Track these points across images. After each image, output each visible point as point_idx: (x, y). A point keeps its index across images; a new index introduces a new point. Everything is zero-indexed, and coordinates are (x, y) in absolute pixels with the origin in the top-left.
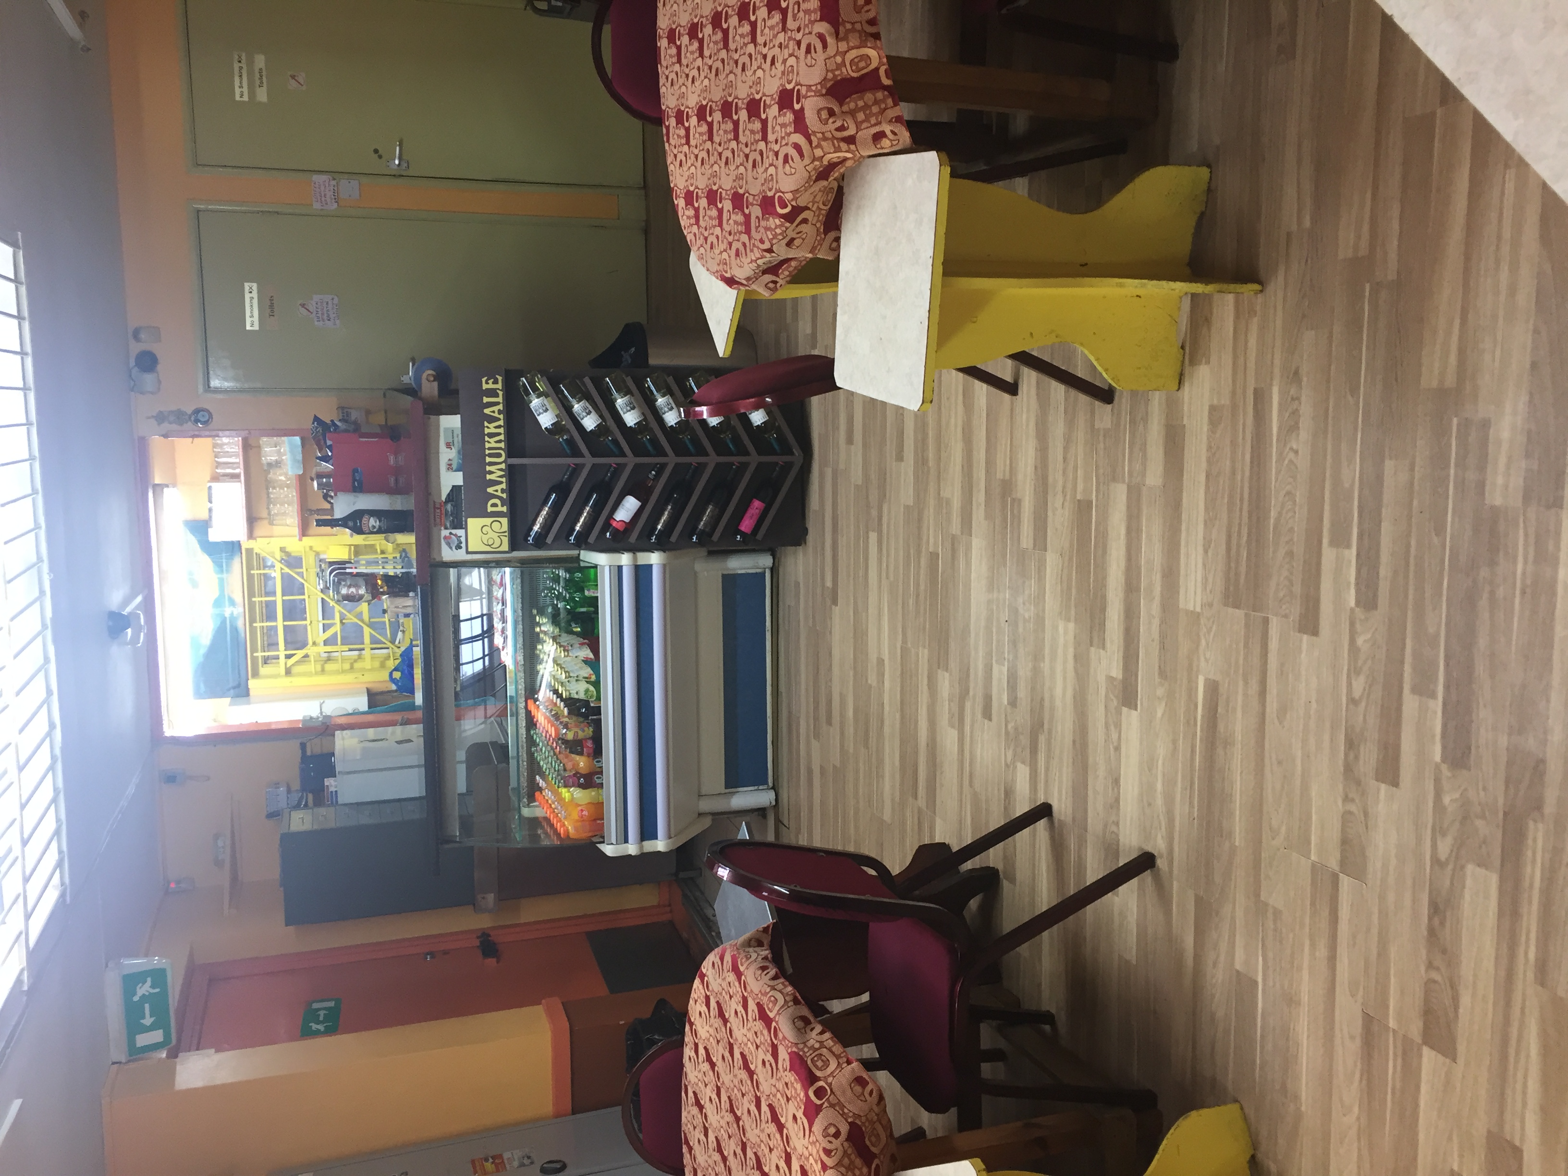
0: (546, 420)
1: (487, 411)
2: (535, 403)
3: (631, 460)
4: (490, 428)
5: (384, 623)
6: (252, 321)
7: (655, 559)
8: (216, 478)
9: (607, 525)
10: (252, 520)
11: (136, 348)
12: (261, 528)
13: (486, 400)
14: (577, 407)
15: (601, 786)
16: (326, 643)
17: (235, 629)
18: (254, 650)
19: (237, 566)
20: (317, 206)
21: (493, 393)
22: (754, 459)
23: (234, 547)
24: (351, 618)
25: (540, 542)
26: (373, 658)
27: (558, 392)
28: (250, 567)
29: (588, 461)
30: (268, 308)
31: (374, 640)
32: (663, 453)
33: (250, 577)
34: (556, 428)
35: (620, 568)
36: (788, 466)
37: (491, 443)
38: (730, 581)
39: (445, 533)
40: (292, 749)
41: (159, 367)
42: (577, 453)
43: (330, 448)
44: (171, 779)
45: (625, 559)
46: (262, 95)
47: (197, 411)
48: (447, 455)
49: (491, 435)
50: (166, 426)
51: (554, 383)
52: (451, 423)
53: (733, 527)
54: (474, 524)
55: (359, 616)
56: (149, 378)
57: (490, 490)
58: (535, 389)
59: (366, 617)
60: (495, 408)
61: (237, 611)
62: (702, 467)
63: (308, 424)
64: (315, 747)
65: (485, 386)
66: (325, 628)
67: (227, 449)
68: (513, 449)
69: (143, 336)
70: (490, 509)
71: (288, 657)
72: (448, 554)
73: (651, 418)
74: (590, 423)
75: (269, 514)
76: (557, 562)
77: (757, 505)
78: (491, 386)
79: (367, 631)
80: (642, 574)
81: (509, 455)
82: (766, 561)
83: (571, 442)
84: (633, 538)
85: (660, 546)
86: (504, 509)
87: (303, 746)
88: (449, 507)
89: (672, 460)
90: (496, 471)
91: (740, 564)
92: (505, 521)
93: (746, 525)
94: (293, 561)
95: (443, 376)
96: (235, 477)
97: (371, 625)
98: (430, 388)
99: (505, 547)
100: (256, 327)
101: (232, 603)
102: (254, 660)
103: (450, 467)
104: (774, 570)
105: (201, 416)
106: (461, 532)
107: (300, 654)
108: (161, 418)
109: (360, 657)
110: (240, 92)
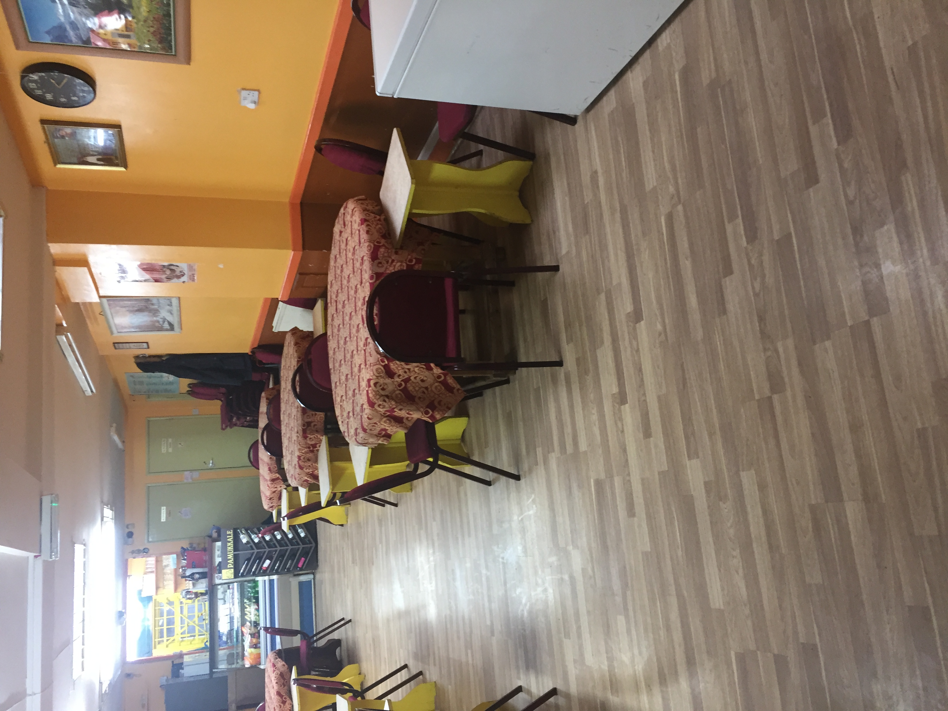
0: (244, 541)
1: (228, 540)
2: (242, 536)
3: (267, 550)
4: (229, 544)
5: (203, 625)
6: (163, 519)
7: (275, 577)
8: (145, 573)
9: (261, 568)
10: (157, 588)
11: (127, 530)
12: (161, 591)
13: (228, 537)
14: (253, 536)
15: (260, 647)
16: (182, 634)
17: (149, 630)
18: (155, 638)
19: (151, 605)
20: (185, 481)
21: (230, 535)
22: (301, 546)
23: (150, 598)
24: (191, 624)
25: (242, 576)
26: (199, 639)
27: (248, 533)
28: (155, 606)
29: (256, 551)
30: (169, 514)
31: (199, 631)
32: (276, 547)
33: (155, 610)
34: (248, 542)
35: (265, 581)
36: (311, 547)
37: (229, 548)
38: (301, 584)
39: (216, 575)
40: (169, 663)
41: (134, 536)
42: (253, 549)
43: (186, 556)
44: (128, 675)
45: (266, 578)
46: (170, 450)
47: (144, 549)
48: (217, 553)
49: (229, 546)
50: (134, 555)
51: (246, 530)
52: (219, 544)
53: (296, 566)
54: (224, 571)
55: (194, 622)
56: (130, 539)
57: (229, 561)
58: (242, 532)
59: (197, 622)
60: (231, 539)
61: (150, 624)
62: (287, 549)
63: (179, 550)
64: (177, 662)
65: (228, 533)
66: (182, 628)
67: (149, 562)
68: (235, 550)
69: (129, 527)
70: (229, 567)
71: (167, 640)
72: (217, 581)
73: (273, 537)
74: (256, 540)
75: (163, 585)
76: (249, 581)
77: (303, 559)
78: (229, 533)
79: (197, 628)
80: (271, 582)
81: (234, 551)
82: (311, 576)
83: (251, 546)
84: (268, 571)
85: (277, 573)
86: (232, 566)
87: (173, 662)
88: (218, 568)
89: (279, 548)
90: (230, 556)
91: (303, 578)
92: (233, 570)
93: (300, 565)
94: (171, 603)
95: (219, 531)
96: (152, 572)
97: (199, 626)
98: (215, 535)
99: (233, 577)
100: (165, 521)
101: (148, 620)
102: (155, 642)
103: (218, 557)
104: (314, 579)
105: (146, 551)
106: (220, 575)
107: (172, 638)
108: (133, 552)
109: (194, 639)
110: (164, 450)
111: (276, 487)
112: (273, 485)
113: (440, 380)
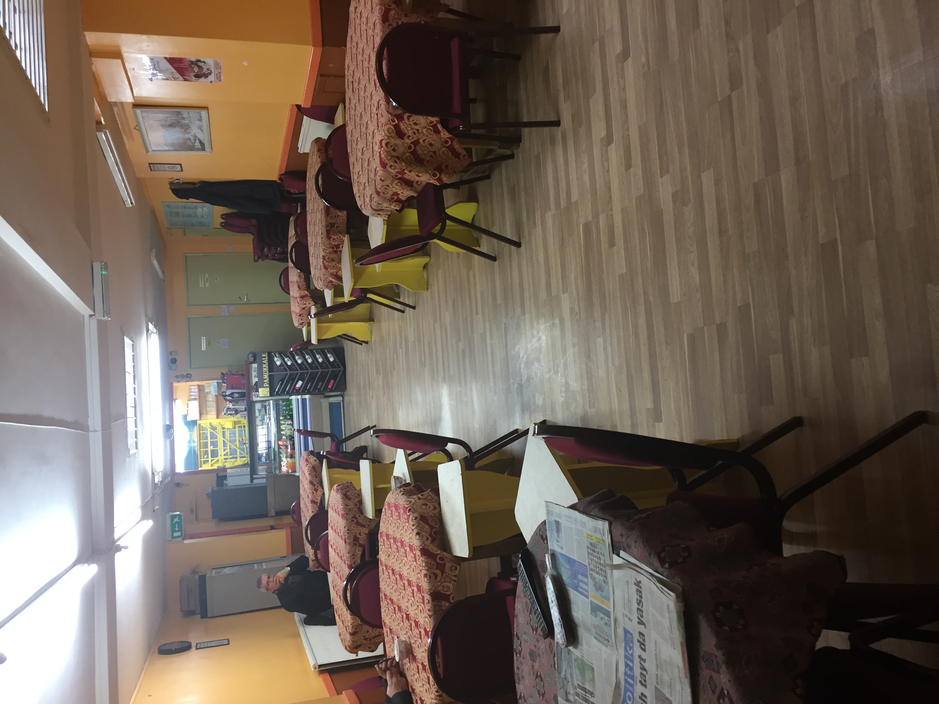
0: (278, 363)
1: (263, 362)
2: (276, 359)
3: (300, 372)
4: (264, 366)
5: (244, 448)
6: (204, 348)
7: (307, 397)
8: (190, 400)
9: (294, 388)
10: (201, 414)
11: (171, 357)
12: (204, 417)
13: (263, 359)
14: (286, 359)
15: (295, 458)
16: (224, 455)
17: (195, 451)
18: (201, 458)
19: (196, 429)
20: (223, 314)
21: (265, 357)
22: (331, 370)
23: (194, 422)
24: (233, 447)
25: (278, 394)
26: (240, 461)
27: (281, 356)
28: (200, 431)
29: (289, 372)
30: (208, 344)
31: (240, 453)
32: (308, 369)
33: (200, 433)
34: (281, 365)
35: (298, 399)
36: (340, 371)
37: (264, 369)
38: (331, 404)
39: (254, 393)
40: (214, 477)
41: (177, 362)
42: (286, 371)
43: (225, 380)
44: (178, 485)
45: (299, 397)
46: (207, 285)
47: (187, 374)
48: (254, 374)
49: (265, 368)
50: (179, 379)
51: (280, 354)
52: (255, 366)
53: (326, 388)
54: (260, 390)
55: (236, 446)
56: (174, 365)
57: (264, 381)
58: (275, 356)
59: (238, 446)
60: (266, 361)
61: (196, 444)
62: (318, 372)
63: (219, 375)
64: (221, 474)
65: (263, 356)
66: (224, 450)
67: (193, 390)
68: (270, 370)
69: (173, 354)
70: (265, 386)
71: (212, 461)
72: (255, 399)
73: (304, 361)
74: (289, 363)
75: (206, 411)
76: (283, 400)
77: (332, 381)
78: (264, 355)
79: (238, 451)
80: (304, 401)
81: (269, 372)
82: (341, 398)
83: (285, 369)
84: (301, 391)
85: (309, 393)
86: (268, 386)
87: (217, 475)
88: (255, 387)
89: (310, 371)
90: (266, 376)
91: (333, 400)
92: (268, 388)
93: (330, 387)
94: (214, 428)
95: (255, 356)
96: (195, 399)
97: (240, 449)
98: (251, 359)
99: (269, 395)
100: (205, 349)
101: (194, 442)
102: (201, 461)
103: (255, 377)
104: (343, 401)
105: (189, 376)
106: (258, 393)
107: (216, 459)
108: (177, 377)
109: (236, 461)
110: (201, 285)
111: (305, 304)
112: (302, 302)
113: (447, 145)
